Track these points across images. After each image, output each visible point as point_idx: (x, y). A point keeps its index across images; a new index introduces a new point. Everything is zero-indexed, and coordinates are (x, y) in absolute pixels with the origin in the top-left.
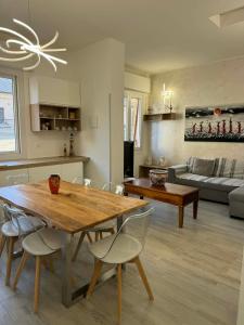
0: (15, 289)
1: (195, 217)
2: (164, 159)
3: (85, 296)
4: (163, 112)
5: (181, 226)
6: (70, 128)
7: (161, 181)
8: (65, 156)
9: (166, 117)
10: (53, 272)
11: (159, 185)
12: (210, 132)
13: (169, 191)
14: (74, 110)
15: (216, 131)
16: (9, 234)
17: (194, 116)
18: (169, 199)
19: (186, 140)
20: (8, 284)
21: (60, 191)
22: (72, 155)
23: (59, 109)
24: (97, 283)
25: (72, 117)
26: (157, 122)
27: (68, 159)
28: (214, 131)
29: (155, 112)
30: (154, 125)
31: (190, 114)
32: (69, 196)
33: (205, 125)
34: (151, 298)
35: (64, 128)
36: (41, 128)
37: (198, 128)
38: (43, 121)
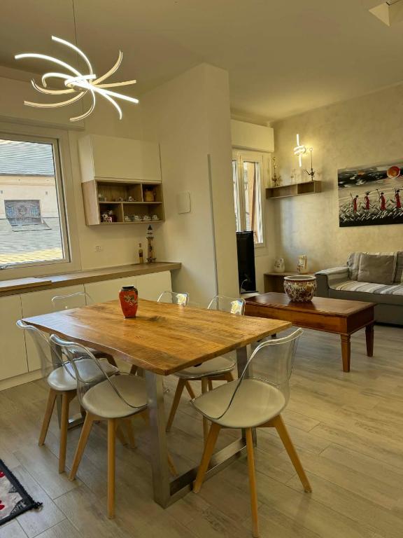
0: (75, 479)
1: (370, 352)
2: (305, 259)
3: (192, 488)
4: (299, 180)
5: (347, 368)
6: (146, 218)
7: (305, 294)
8: (142, 263)
9: (305, 188)
10: (134, 449)
11: (302, 301)
12: (383, 208)
13: (320, 309)
14: (152, 188)
15: (394, 206)
16: (61, 387)
17: (354, 182)
18: (321, 323)
19: (343, 224)
20: (62, 471)
21: (138, 313)
22: (151, 261)
23: (128, 188)
24: (210, 466)
25: (149, 199)
26: (290, 198)
27: (146, 267)
28: (391, 205)
29: (286, 182)
30: (285, 205)
31: (346, 180)
32: (153, 320)
33: (374, 197)
34: (308, 490)
35: (137, 218)
36: (102, 219)
37: (361, 202)
38: (104, 208)
